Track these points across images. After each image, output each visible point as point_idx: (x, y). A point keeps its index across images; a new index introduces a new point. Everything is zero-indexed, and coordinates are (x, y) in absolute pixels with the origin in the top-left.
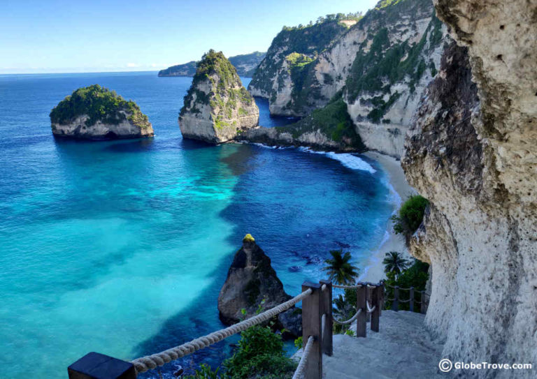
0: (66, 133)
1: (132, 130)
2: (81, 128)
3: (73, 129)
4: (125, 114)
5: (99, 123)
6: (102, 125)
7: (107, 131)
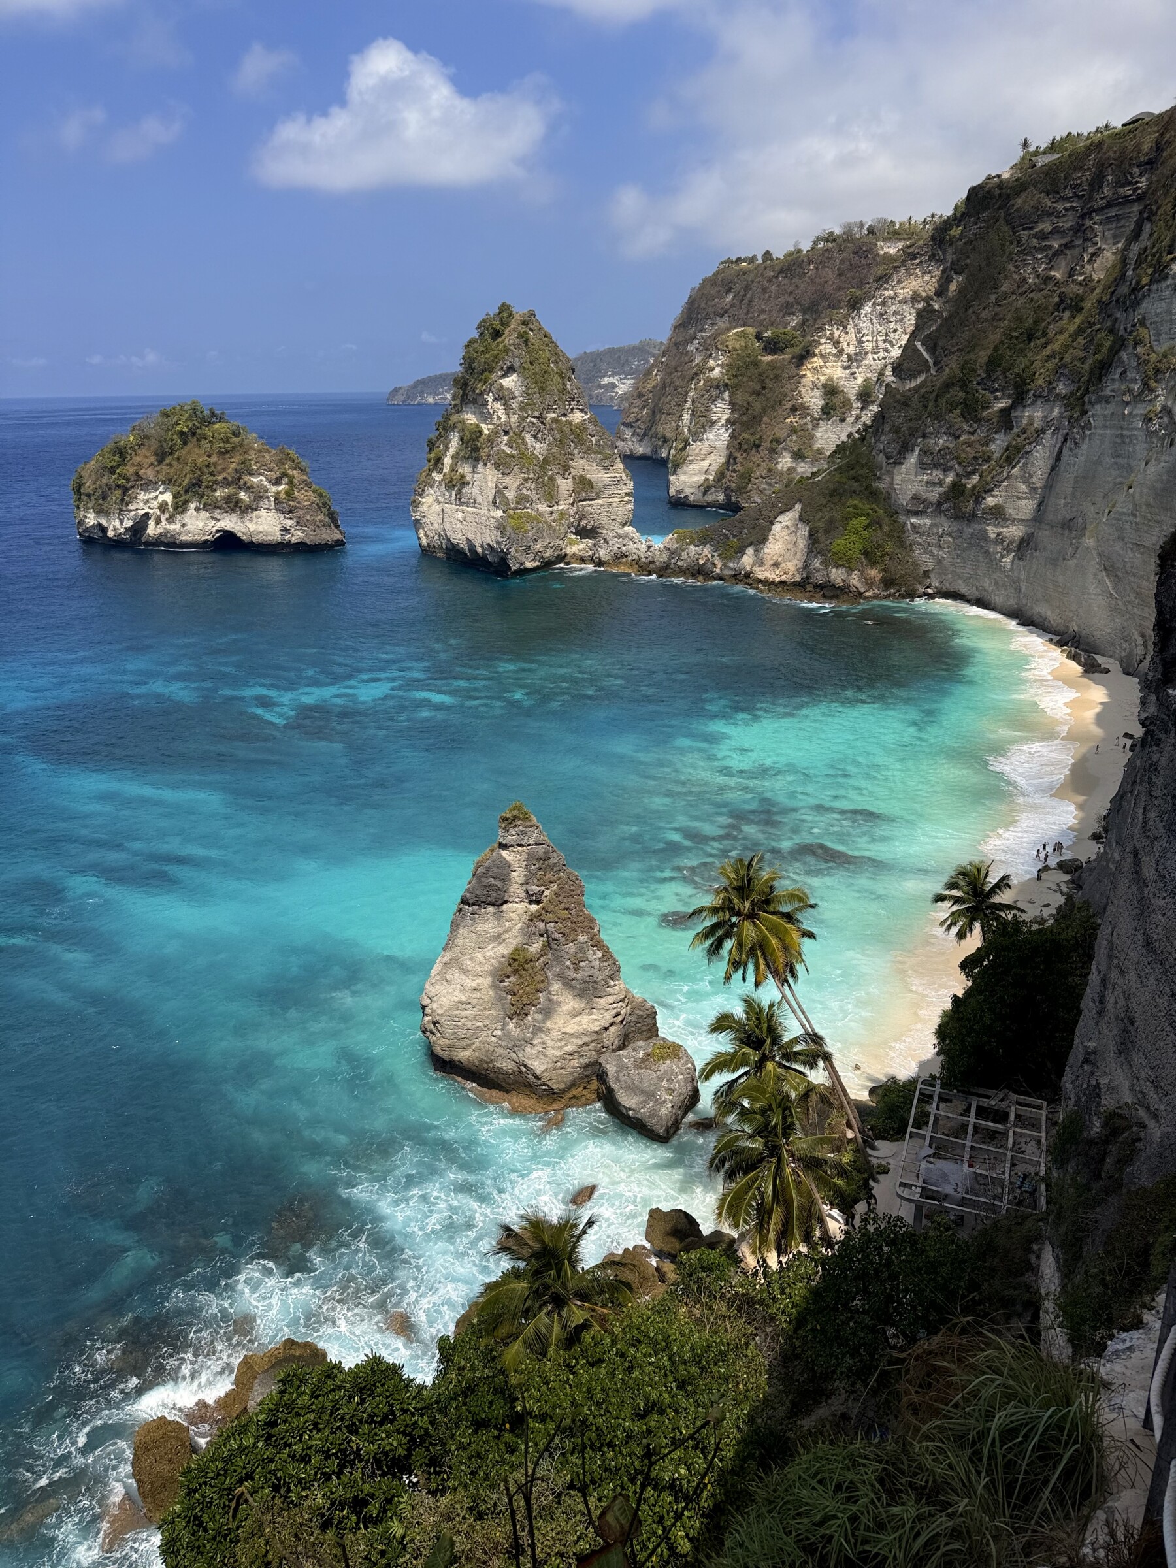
0: (111, 534)
1: (285, 530)
2: (152, 523)
3: (128, 523)
4: (265, 483)
5: (197, 509)
6: (204, 514)
7: (218, 531)
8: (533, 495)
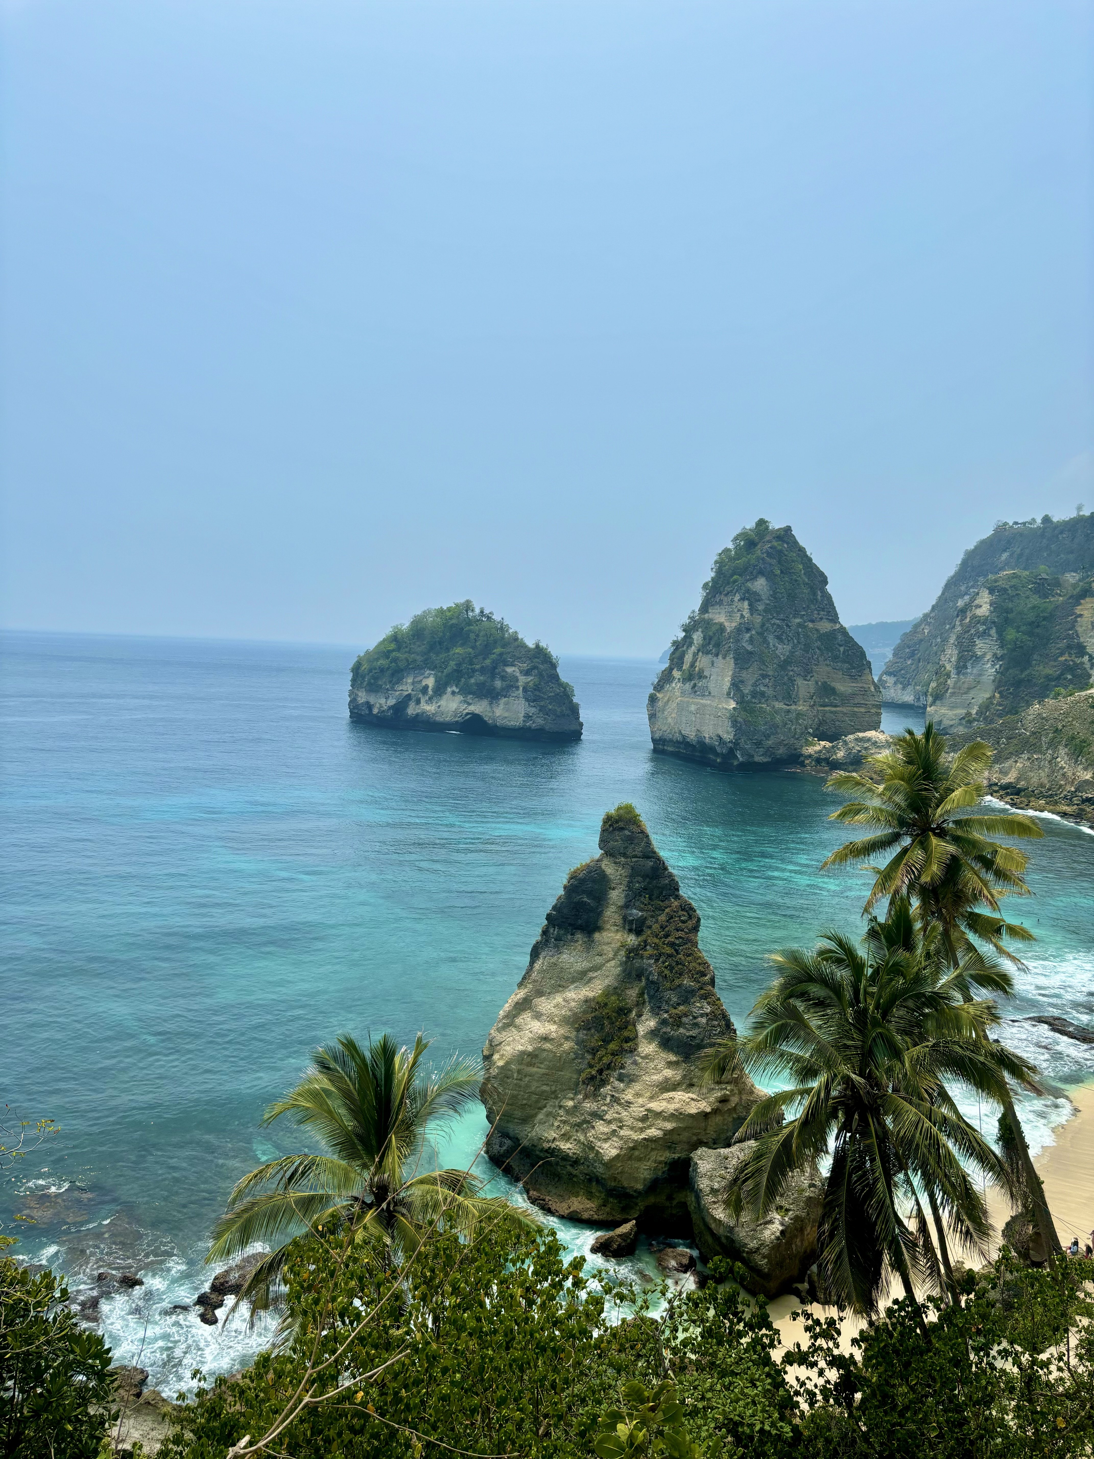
1: (528, 717)
2: (412, 704)
3: (392, 702)
4: (518, 674)
5: (453, 693)
6: (459, 698)
7: (468, 714)
8: (769, 692)
